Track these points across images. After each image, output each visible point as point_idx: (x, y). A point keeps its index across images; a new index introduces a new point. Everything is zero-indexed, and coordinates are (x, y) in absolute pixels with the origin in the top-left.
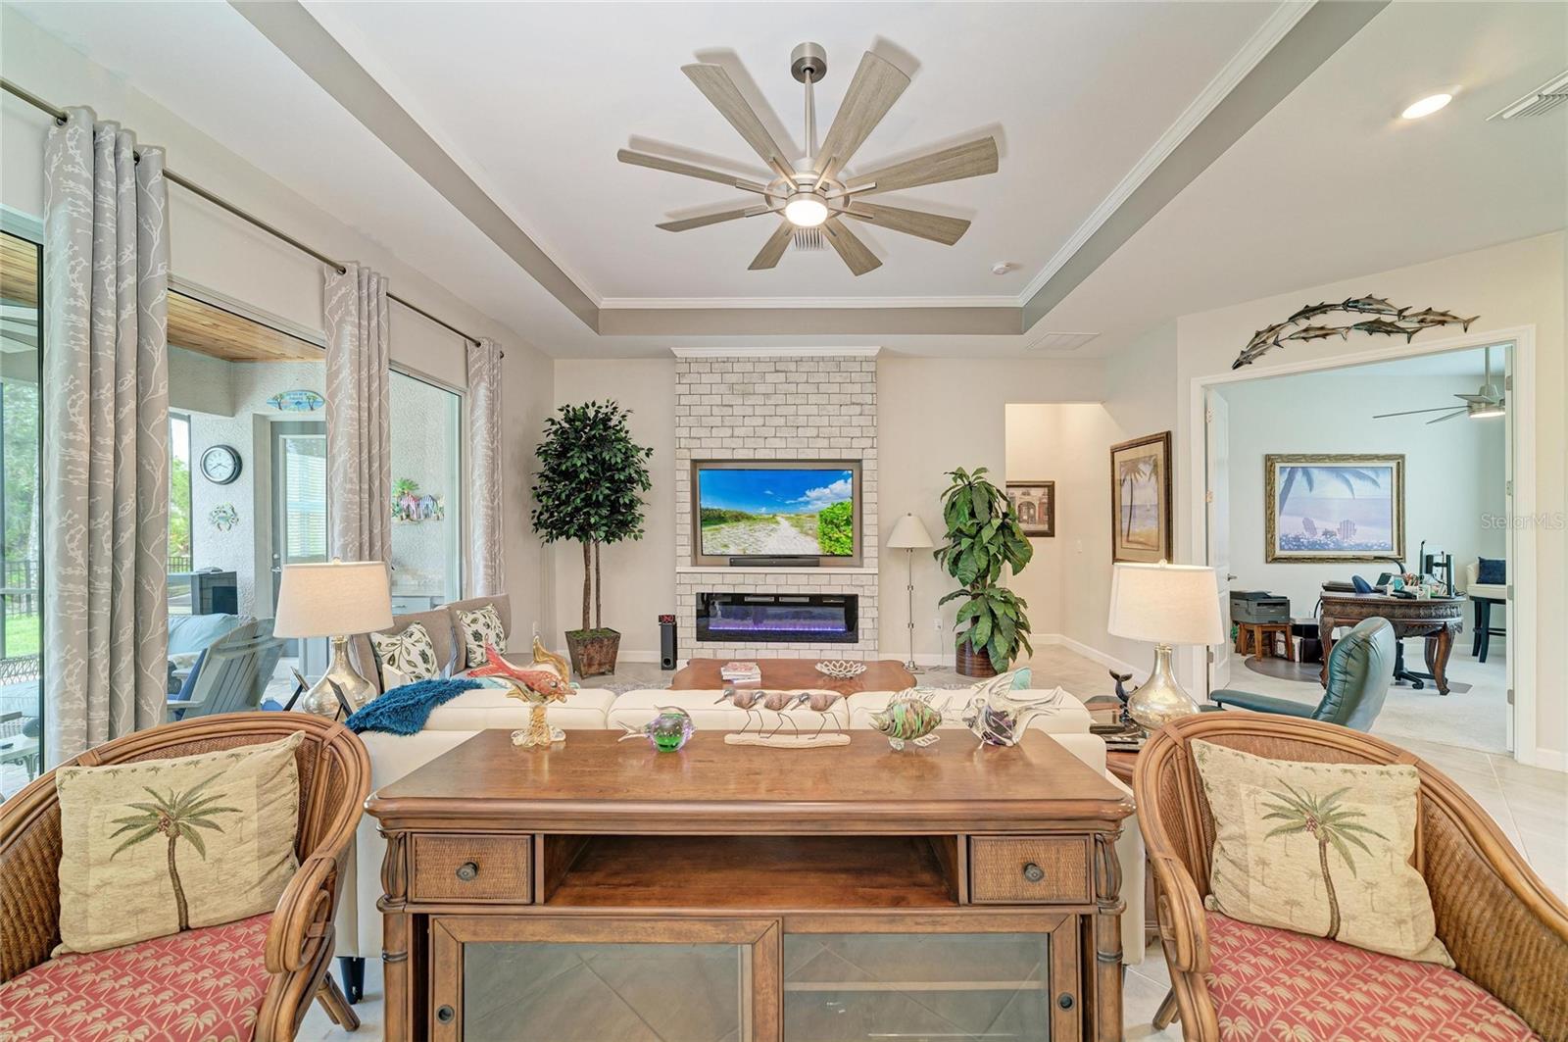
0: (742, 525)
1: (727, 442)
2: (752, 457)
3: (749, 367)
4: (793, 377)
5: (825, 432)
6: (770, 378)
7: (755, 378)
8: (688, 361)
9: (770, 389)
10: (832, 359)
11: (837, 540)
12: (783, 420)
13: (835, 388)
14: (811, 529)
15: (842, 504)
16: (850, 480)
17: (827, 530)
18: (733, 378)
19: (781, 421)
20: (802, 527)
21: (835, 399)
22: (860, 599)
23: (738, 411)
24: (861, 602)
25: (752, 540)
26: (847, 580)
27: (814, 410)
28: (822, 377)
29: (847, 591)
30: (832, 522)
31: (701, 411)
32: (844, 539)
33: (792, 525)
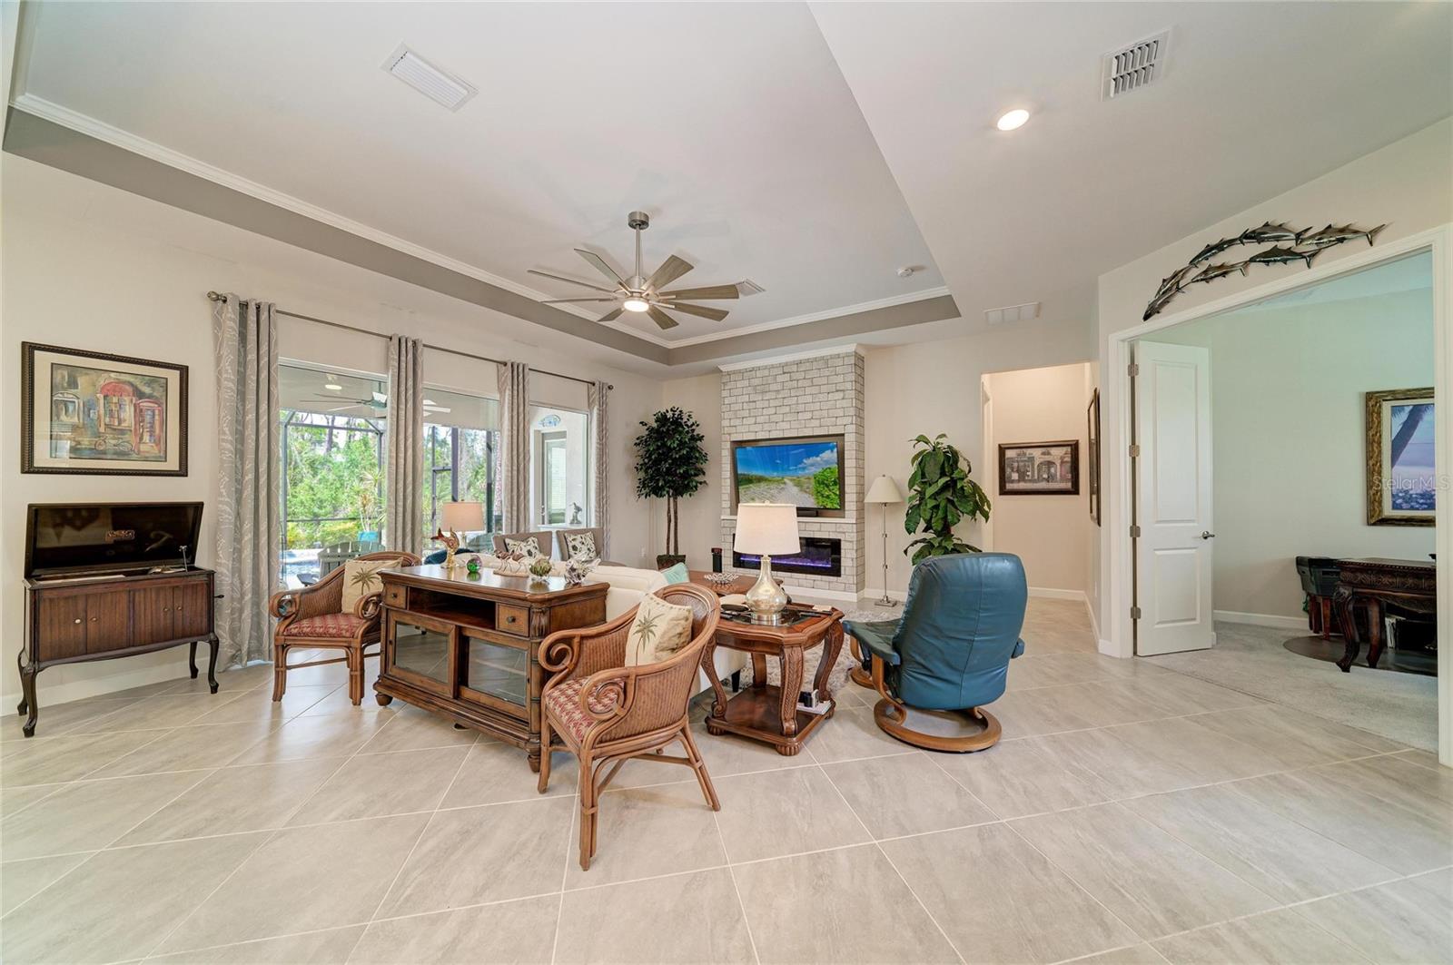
0: (762, 484)
1: (752, 428)
2: (768, 437)
3: (766, 372)
4: (795, 376)
5: (817, 414)
6: (780, 379)
7: (770, 380)
8: (729, 374)
9: (780, 387)
10: (822, 358)
11: (828, 497)
12: (788, 408)
13: (824, 380)
14: (808, 488)
15: (830, 468)
16: (835, 450)
17: (819, 489)
18: (757, 382)
19: (787, 409)
20: (802, 486)
21: (824, 389)
22: (842, 543)
23: (759, 405)
24: (843, 545)
25: (769, 495)
26: (832, 528)
27: (809, 399)
28: (814, 374)
29: (833, 536)
30: (823, 483)
31: (738, 407)
32: (833, 496)
33: (795, 485)
